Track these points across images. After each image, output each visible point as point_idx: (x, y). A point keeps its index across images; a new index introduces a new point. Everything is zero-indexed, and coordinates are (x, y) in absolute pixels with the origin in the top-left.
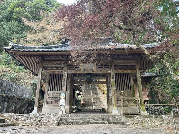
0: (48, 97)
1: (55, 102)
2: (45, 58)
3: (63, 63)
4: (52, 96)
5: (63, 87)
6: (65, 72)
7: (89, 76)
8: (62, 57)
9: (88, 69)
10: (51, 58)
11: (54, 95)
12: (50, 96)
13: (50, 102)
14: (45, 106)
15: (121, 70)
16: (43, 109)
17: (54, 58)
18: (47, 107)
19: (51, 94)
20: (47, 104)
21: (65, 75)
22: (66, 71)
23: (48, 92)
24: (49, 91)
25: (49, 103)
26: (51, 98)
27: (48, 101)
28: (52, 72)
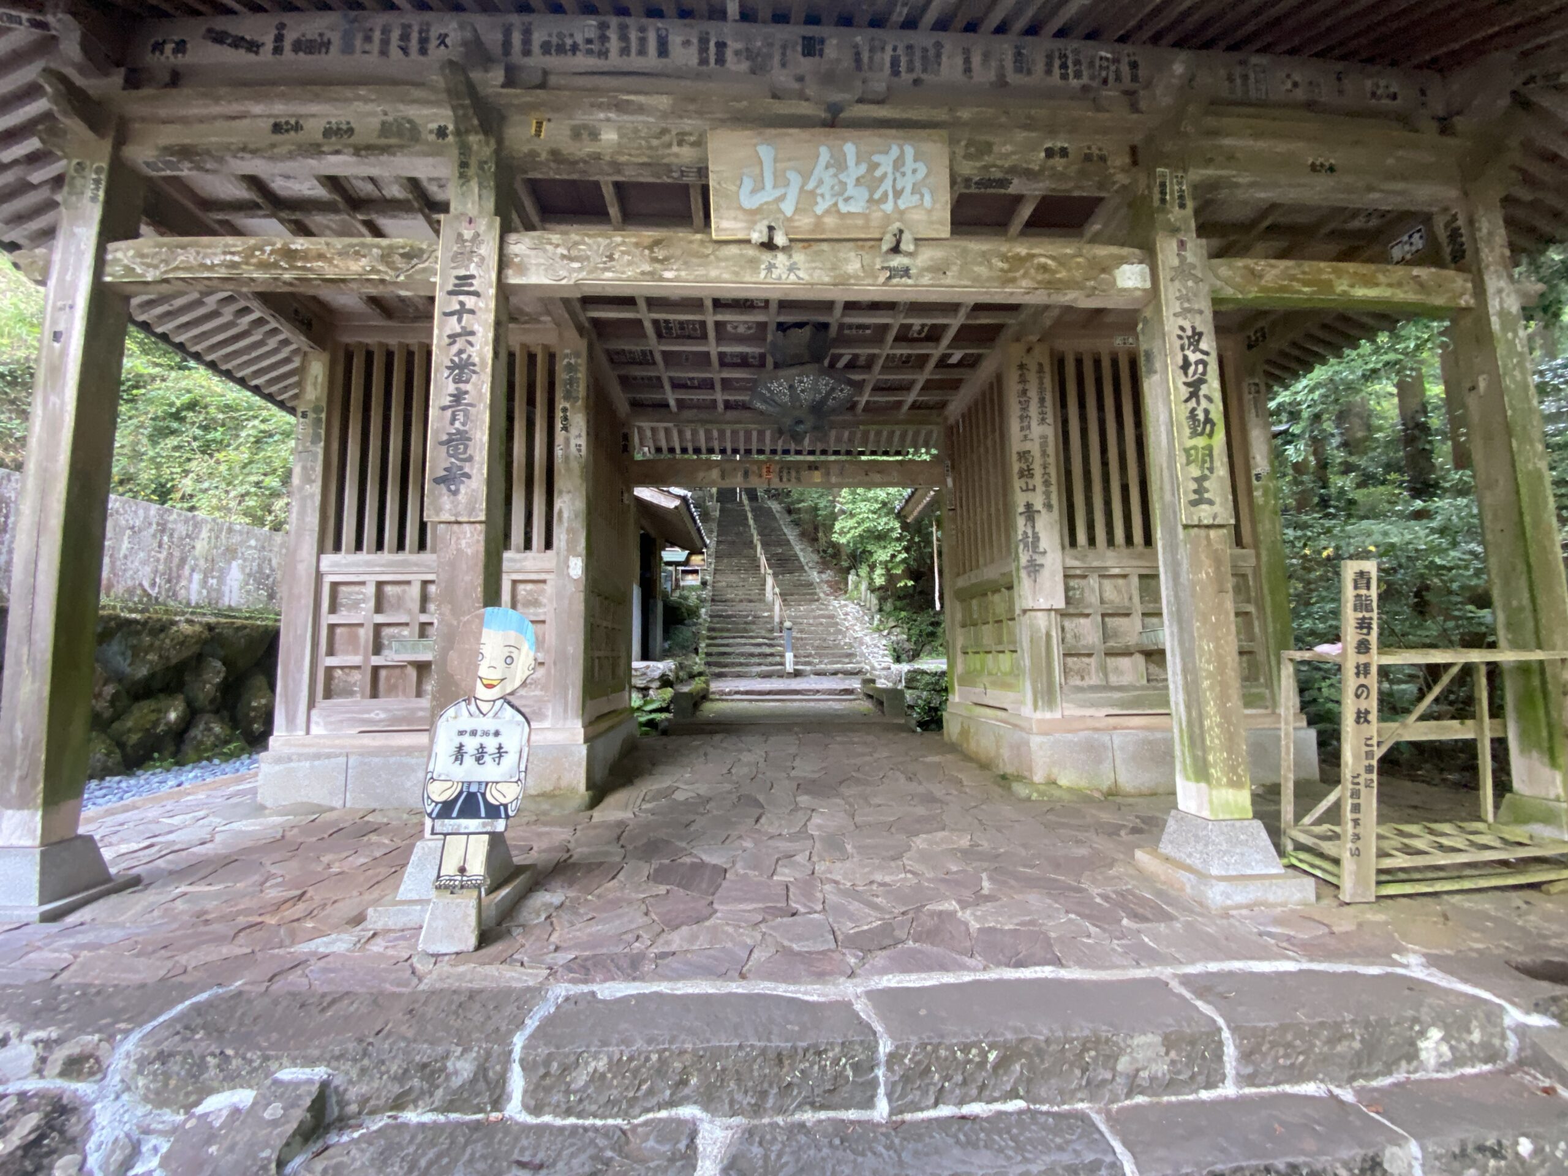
0: (327, 619)
1: (412, 673)
2: (158, 47)
3: (442, 132)
4: (379, 609)
5: (446, 501)
6: (464, 255)
7: (808, 381)
8: (424, 42)
9: (830, 221)
10: (253, 47)
11: (400, 598)
12: (355, 605)
13: (356, 676)
14: (291, 721)
15: (1283, 264)
16: (279, 760)
17: (297, 47)
18: (315, 730)
19: (371, 590)
20: (328, 694)
21: (462, 311)
22: (488, 250)
23: (328, 560)
24: (337, 548)
25: (348, 692)
26: (365, 635)
27: (330, 661)
28: (263, 265)
